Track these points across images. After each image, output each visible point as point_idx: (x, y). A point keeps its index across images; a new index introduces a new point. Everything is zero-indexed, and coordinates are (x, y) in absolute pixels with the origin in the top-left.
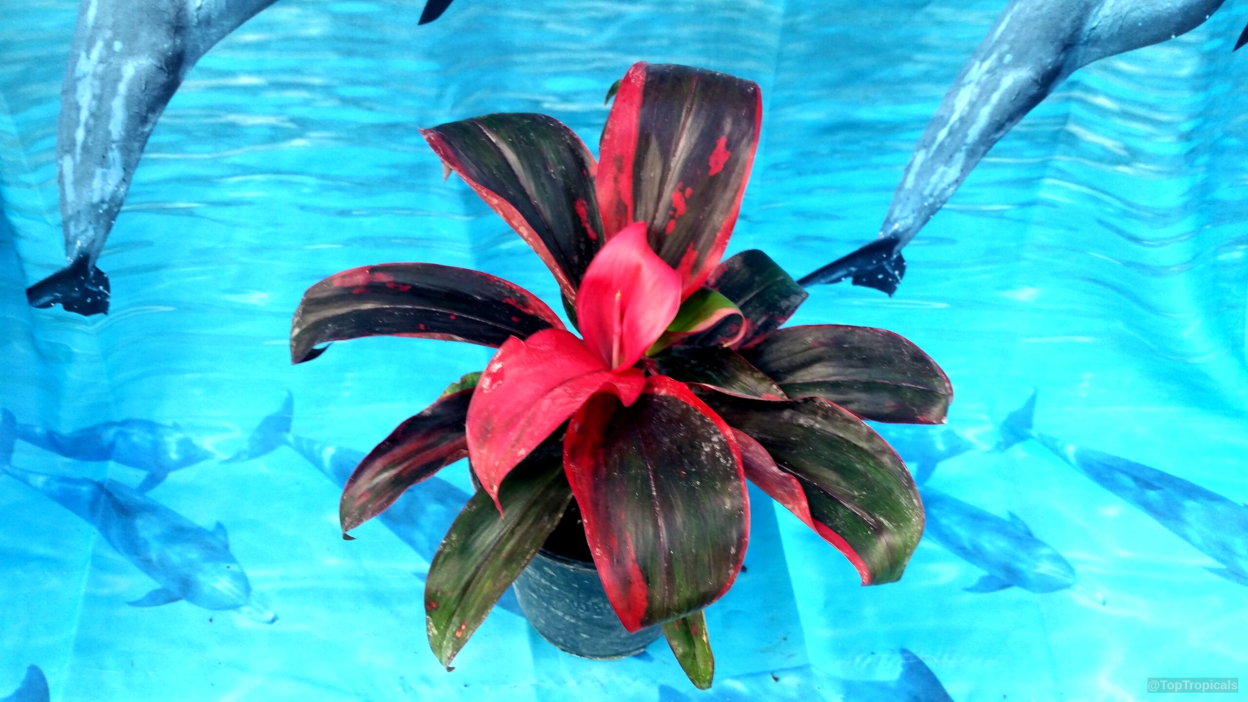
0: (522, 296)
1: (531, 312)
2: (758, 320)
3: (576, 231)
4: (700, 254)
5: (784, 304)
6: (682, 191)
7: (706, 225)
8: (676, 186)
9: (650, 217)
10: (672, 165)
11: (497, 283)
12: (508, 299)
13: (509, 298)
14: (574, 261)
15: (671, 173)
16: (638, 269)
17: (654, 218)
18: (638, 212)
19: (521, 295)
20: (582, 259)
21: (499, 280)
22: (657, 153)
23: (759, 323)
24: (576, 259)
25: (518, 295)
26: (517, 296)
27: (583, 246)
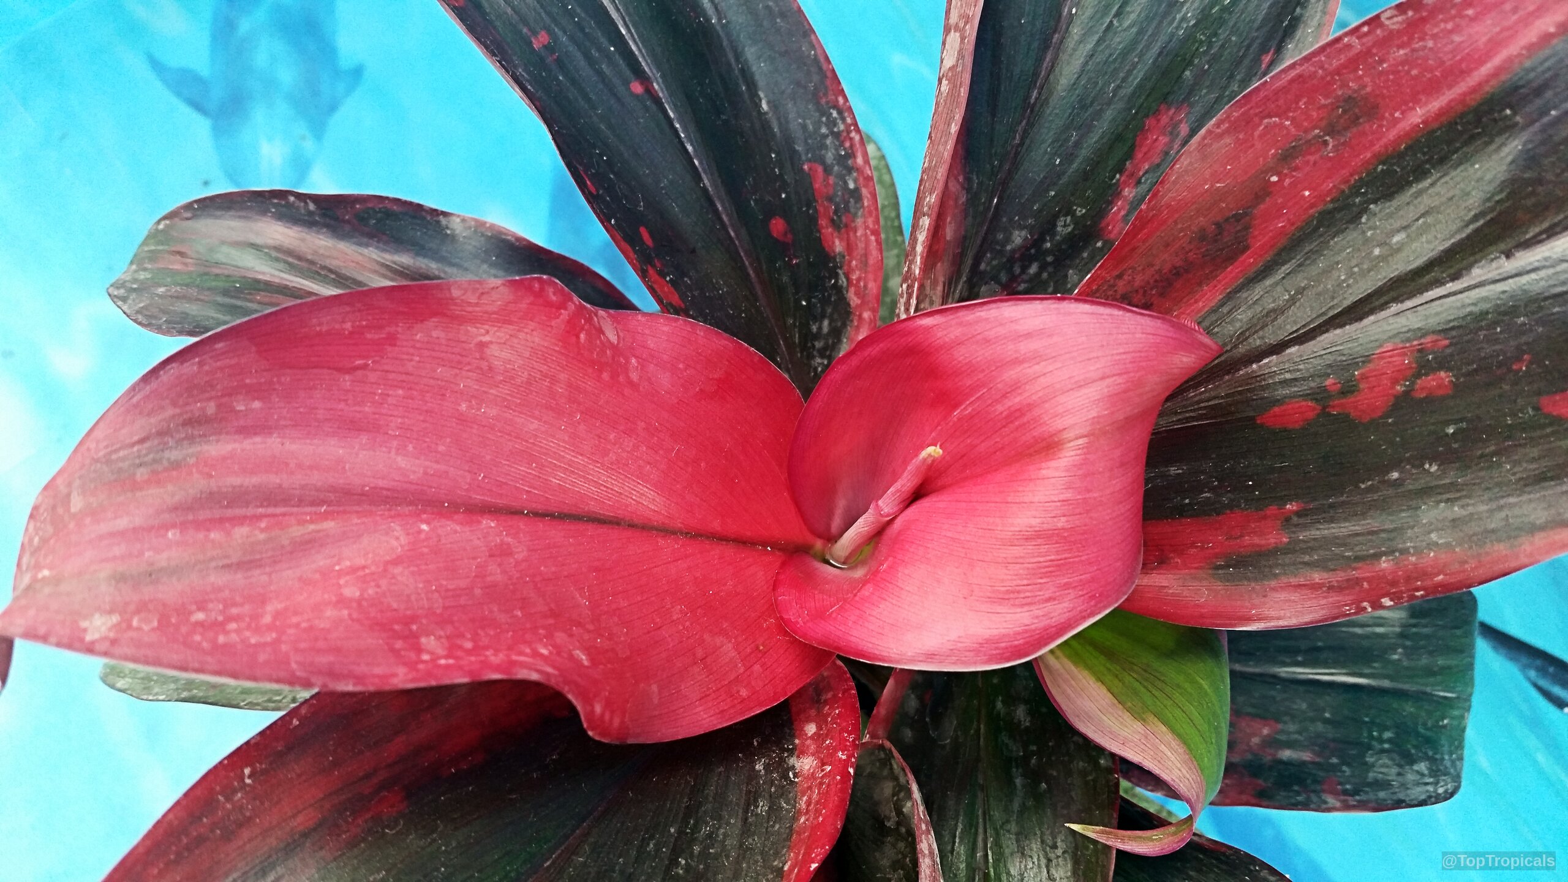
0: (856, 194)
1: (839, 247)
2: (1290, 745)
3: (1086, 176)
4: (1289, 550)
5: (1383, 767)
6: (1423, 367)
7: (1382, 506)
8: (1422, 333)
9: (1271, 336)
10: (1478, 273)
11: (835, 114)
12: (820, 169)
13: (827, 170)
14: (1008, 240)
15: (1451, 287)
16: (1048, 446)
17: (1278, 348)
18: (1258, 290)
19: (857, 190)
20: (1030, 253)
21: (846, 110)
22: (1475, 200)
23: (1286, 754)
24: (1018, 238)
25: (852, 186)
26: (846, 183)
27: (1064, 227)
